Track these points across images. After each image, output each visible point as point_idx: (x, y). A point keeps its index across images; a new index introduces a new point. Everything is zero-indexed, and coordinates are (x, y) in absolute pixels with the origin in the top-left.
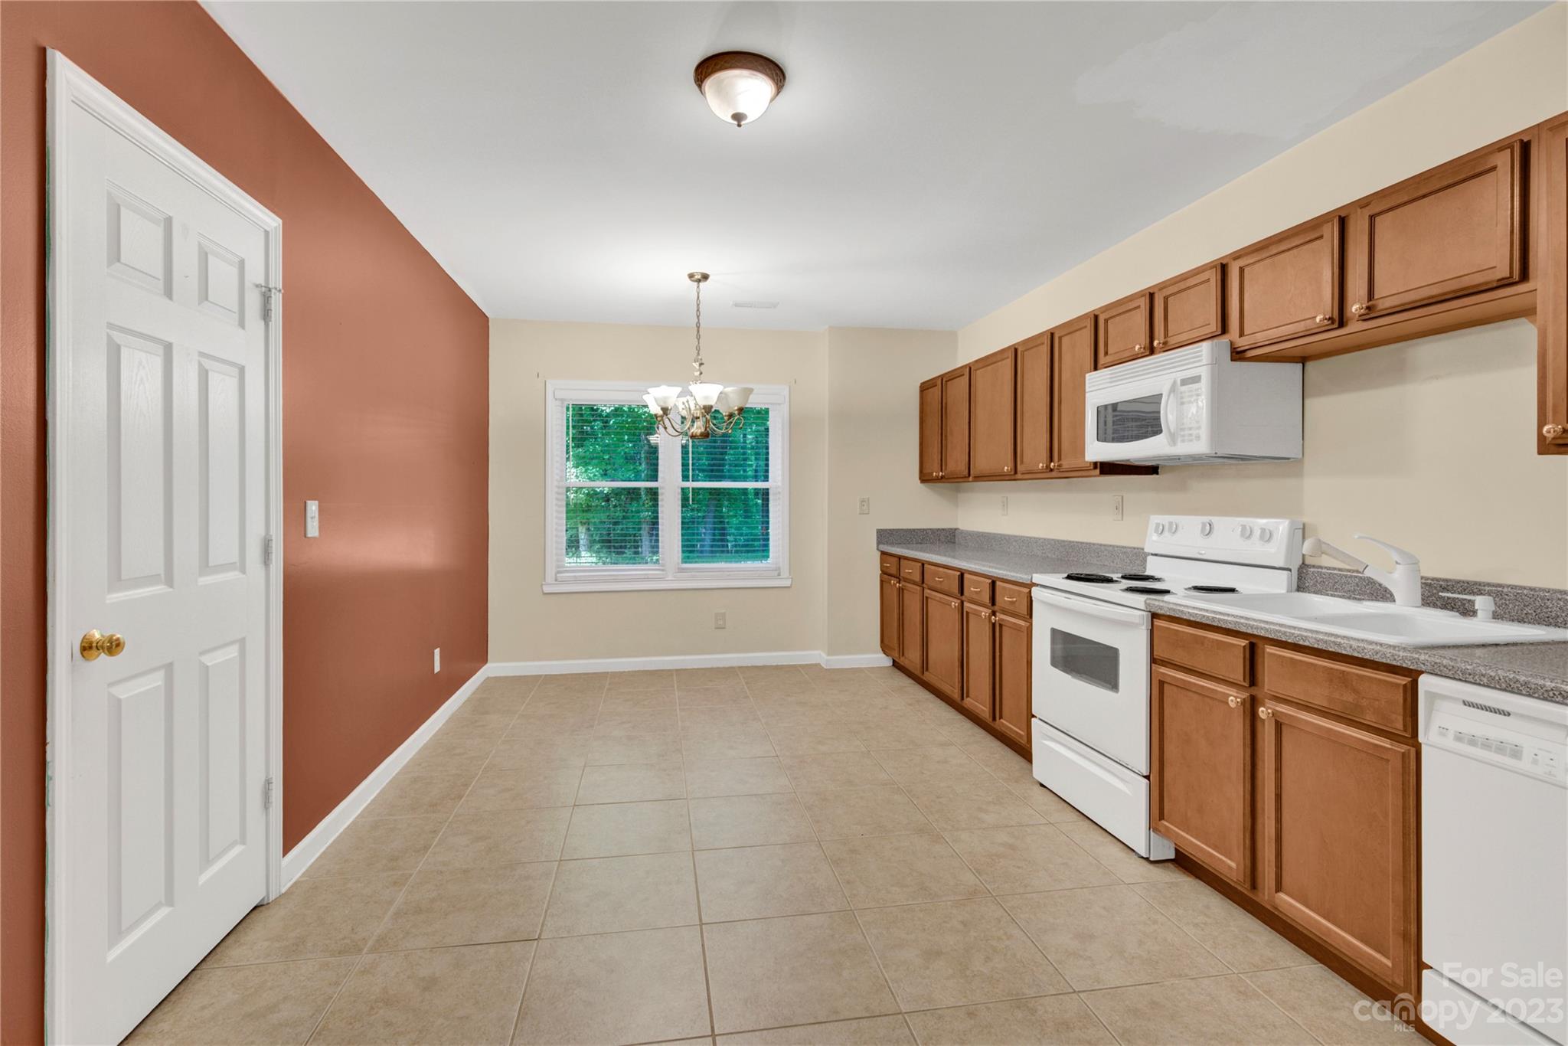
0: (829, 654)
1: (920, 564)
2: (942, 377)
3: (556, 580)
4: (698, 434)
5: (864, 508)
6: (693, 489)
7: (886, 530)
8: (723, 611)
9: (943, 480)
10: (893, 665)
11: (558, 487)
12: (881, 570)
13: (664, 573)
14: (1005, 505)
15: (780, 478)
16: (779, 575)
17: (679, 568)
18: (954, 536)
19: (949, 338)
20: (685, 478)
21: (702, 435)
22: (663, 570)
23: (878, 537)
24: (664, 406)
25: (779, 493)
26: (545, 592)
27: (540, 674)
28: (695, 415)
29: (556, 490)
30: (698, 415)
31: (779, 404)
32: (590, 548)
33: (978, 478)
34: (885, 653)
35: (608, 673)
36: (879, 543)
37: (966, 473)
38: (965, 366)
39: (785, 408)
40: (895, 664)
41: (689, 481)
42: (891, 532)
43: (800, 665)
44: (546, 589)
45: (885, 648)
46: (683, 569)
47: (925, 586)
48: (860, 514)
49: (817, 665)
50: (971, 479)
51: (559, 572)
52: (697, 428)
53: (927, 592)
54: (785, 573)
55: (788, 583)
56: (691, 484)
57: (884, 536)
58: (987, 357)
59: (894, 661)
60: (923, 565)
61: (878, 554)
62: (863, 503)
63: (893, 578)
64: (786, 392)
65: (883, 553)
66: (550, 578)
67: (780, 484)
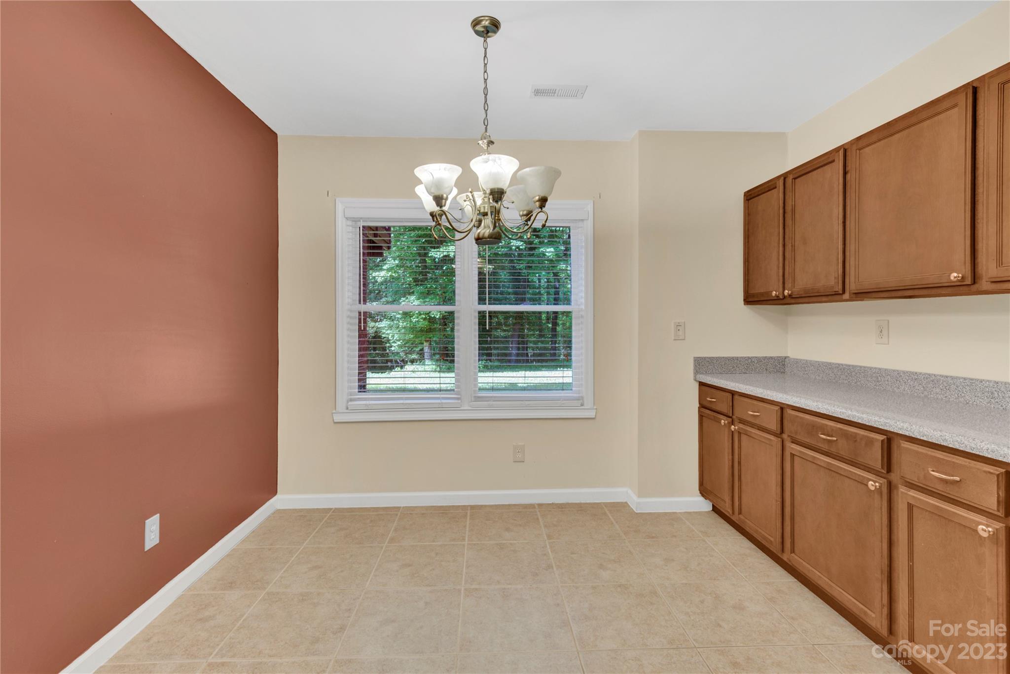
0: (639, 496)
1: (777, 408)
2: (785, 176)
3: (347, 408)
4: (487, 235)
5: (680, 333)
6: (490, 312)
7: (705, 358)
8: (523, 444)
9: (786, 301)
10: (713, 510)
11: (351, 311)
12: (699, 403)
13: (460, 401)
14: (882, 331)
15: (583, 301)
16: (582, 405)
17: (475, 397)
18: (784, 365)
19: (778, 139)
20: (481, 300)
21: (490, 236)
22: (458, 399)
23: (695, 366)
24: (437, 193)
25: (582, 317)
26: (335, 421)
27: (331, 507)
28: (482, 211)
29: (349, 313)
30: (486, 211)
31: (582, 220)
32: (431, 359)
33: (861, 295)
34: (703, 495)
35: (399, 508)
36: (697, 372)
37: (839, 288)
38: (837, 150)
39: (589, 224)
40: (715, 509)
41: (485, 304)
42: (711, 361)
43: (604, 503)
44: (337, 418)
45: (704, 491)
46: (479, 397)
47: (785, 436)
48: (675, 340)
49: (625, 505)
50: (846, 296)
51: (351, 400)
52: (485, 227)
53: (792, 447)
54: (589, 403)
55: (592, 414)
56: (488, 308)
57: (701, 364)
58: (896, 121)
59: (713, 506)
60: (782, 409)
61: (697, 385)
62: (679, 328)
63: (721, 417)
64: (590, 208)
65: (702, 384)
66: (341, 405)
67: (583, 307)
